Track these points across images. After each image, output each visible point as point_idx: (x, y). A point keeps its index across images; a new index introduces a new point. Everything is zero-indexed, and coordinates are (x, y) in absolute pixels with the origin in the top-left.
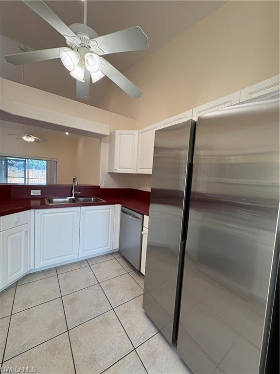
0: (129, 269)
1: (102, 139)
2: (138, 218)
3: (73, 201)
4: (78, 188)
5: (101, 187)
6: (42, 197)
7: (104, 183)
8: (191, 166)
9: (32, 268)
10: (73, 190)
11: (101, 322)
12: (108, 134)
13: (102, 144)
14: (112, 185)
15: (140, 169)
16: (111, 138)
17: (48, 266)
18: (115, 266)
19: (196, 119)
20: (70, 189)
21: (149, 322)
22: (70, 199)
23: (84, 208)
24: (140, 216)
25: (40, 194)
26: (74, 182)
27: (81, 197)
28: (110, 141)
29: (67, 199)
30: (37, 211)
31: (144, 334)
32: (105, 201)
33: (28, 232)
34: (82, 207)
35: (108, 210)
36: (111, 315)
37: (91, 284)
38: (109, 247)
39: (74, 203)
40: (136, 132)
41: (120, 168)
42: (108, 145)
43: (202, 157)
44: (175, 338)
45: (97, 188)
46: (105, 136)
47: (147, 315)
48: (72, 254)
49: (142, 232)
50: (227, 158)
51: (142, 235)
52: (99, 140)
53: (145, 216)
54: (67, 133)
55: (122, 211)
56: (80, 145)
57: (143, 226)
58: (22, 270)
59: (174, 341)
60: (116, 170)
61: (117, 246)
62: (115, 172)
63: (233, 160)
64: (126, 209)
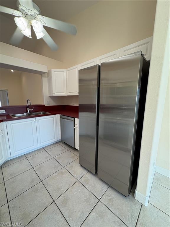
0: (68, 148)
1: (43, 75)
2: (71, 120)
3: (29, 115)
4: (31, 107)
5: (45, 106)
6: (6, 114)
7: (47, 103)
8: (99, 89)
9: (9, 156)
10: (28, 108)
11: (58, 174)
12: (47, 72)
13: (43, 78)
14: (52, 103)
15: (69, 92)
16: (48, 74)
17: (19, 155)
18: (60, 148)
19: (100, 64)
20: (26, 108)
21: (83, 169)
22: (27, 114)
23: (37, 118)
24: (73, 119)
25: (5, 112)
26: (28, 103)
27: (34, 112)
28: (48, 76)
29: (25, 114)
30: (7, 122)
31: (81, 174)
32: (50, 113)
33: (4, 136)
34: (36, 118)
35: (53, 118)
36: (64, 170)
37: (49, 159)
38: (55, 139)
39: (30, 116)
40: (64, 70)
41: (56, 93)
42: (47, 78)
43: (103, 85)
44: (96, 172)
45: (43, 106)
46: (44, 73)
47: (81, 166)
48: (34, 145)
49: (75, 127)
50: (115, 84)
51: (74, 129)
52: (40, 75)
53: (75, 118)
54: (12, 71)
55: (61, 118)
56: (24, 79)
57: (74, 124)
58: (4, 158)
59: (96, 173)
60: (54, 94)
61: (60, 138)
62: (54, 95)
63: (118, 85)
64: (63, 117)
